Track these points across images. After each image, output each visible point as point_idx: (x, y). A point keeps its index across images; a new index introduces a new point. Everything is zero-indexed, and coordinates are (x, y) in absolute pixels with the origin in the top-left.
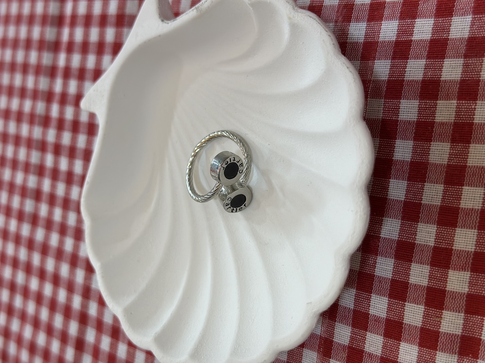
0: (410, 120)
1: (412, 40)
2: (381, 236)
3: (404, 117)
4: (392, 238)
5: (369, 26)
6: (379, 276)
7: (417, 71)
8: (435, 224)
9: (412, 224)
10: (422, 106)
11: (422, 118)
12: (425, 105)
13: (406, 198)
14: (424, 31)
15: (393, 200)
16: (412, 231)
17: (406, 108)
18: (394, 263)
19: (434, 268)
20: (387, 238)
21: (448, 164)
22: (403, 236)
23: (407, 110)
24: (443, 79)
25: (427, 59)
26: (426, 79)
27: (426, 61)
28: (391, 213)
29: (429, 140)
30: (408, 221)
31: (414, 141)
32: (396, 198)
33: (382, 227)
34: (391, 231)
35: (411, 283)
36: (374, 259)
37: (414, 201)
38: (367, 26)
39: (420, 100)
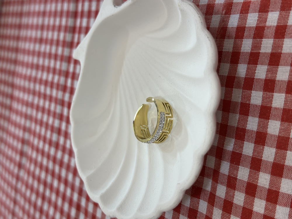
0: (257, 104)
1: (260, 53)
2: (238, 178)
3: (254, 102)
4: (244, 180)
5: (236, 42)
6: (236, 204)
7: (262, 73)
8: (269, 174)
9: (256, 172)
10: (265, 96)
11: (264, 103)
12: (266, 95)
13: (253, 155)
14: (267, 47)
15: (246, 155)
16: (256, 176)
17: (255, 96)
18: (245, 197)
19: (268, 203)
20: (241, 180)
21: (278, 135)
22: (250, 179)
23: (256, 98)
24: (278, 79)
25: (268, 65)
26: (267, 78)
27: (268, 67)
28: (244, 163)
29: (268, 118)
30: (254, 170)
31: (259, 118)
32: (247, 154)
33: (238, 172)
34: (244, 175)
35: (254, 211)
36: (233, 192)
37: (258, 157)
38: (234, 42)
39: (263, 92)
